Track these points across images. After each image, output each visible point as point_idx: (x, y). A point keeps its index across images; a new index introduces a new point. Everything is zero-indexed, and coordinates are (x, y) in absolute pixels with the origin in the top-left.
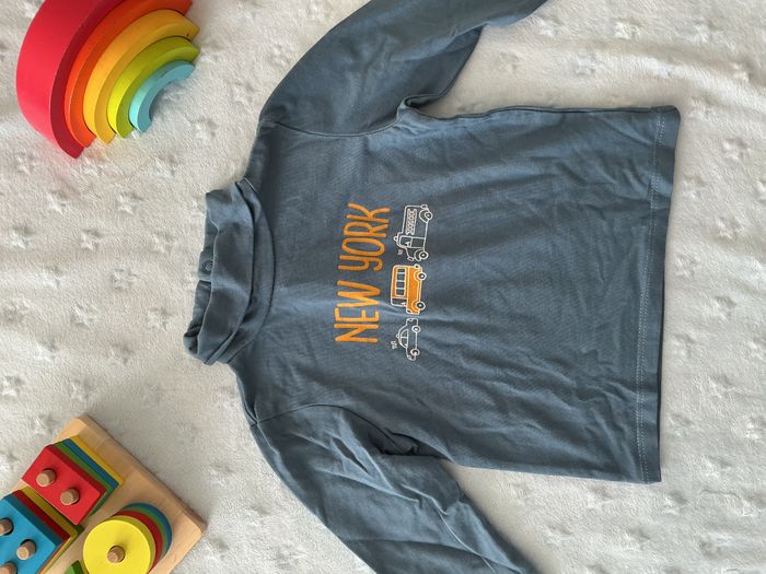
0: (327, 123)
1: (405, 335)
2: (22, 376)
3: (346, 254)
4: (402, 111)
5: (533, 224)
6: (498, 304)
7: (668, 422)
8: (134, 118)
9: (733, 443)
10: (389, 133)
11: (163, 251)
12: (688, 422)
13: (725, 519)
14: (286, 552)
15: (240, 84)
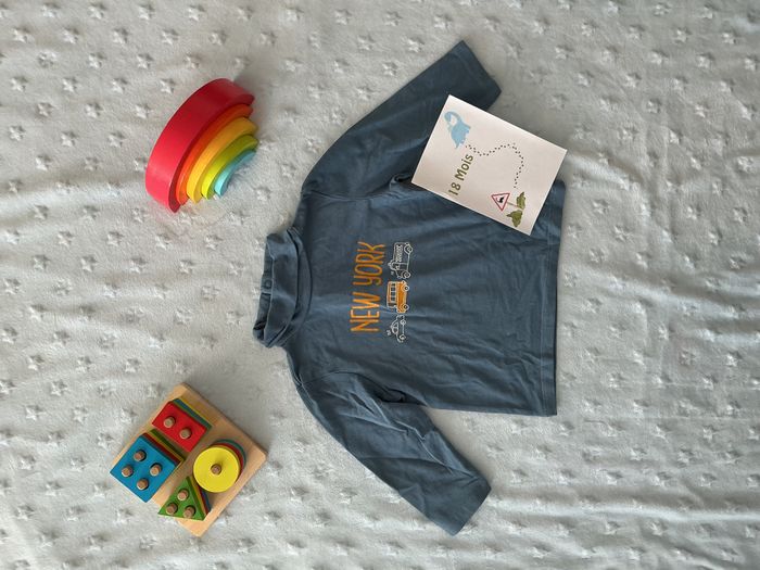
0: (344, 190)
1: (396, 326)
2: (139, 358)
3: (357, 274)
4: (393, 184)
5: (476, 254)
6: (455, 306)
7: (561, 378)
8: (218, 190)
9: (600, 390)
10: (385, 198)
11: (236, 273)
12: (574, 378)
13: (598, 438)
14: (320, 468)
15: (285, 165)
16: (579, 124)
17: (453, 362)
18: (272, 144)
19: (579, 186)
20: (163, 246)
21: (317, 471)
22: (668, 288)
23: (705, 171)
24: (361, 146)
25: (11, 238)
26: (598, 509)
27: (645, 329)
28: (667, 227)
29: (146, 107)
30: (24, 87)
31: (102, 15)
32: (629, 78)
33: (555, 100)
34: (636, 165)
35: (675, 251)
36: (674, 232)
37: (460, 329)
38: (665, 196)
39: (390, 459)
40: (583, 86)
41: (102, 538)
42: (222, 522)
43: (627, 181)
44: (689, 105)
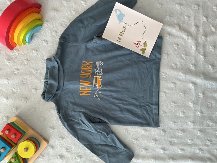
0: (76, 41)
1: (97, 93)
3: (82, 73)
4: (95, 38)
5: (128, 65)
6: (120, 85)
7: (161, 113)
8: (27, 40)
9: (177, 117)
10: (92, 43)
11: (35, 73)
12: (166, 113)
13: (175, 136)
14: (69, 148)
15: (54, 31)
16: (168, 14)
17: (119, 107)
18: (48, 23)
19: (168, 38)
20: (8, 63)
21: (67, 149)
22: (202, 78)
24: (83, 23)
26: (175, 162)
27: (194, 94)
28: (202, 54)
33: (158, 5)
34: (190, 30)
35: (205, 63)
36: (205, 56)
37: (122, 94)
38: (201, 42)
39: (95, 144)
43: (187, 36)
44: (211, 7)
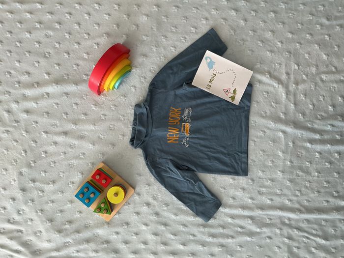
0: (165, 87)
1: (185, 141)
2: (85, 153)
3: (170, 120)
4: (184, 85)
5: (216, 113)
6: (208, 133)
7: (250, 161)
8: (116, 87)
9: (265, 166)
10: (181, 90)
11: (123, 120)
12: (255, 161)
13: (264, 185)
14: (155, 196)
15: (142, 77)
16: (258, 61)
17: (207, 155)
18: (137, 69)
19: (258, 86)
20: (94, 109)
21: (154, 197)
22: (293, 126)
23: (309, 80)
24: (172, 70)
25: (35, 105)
26: (264, 213)
27: (283, 143)
28: (293, 102)
29: (88, 54)
30: (40, 46)
31: (70, 17)
32: (278, 43)
33: (249, 52)
34: (281, 77)
35: (295, 112)
36: (295, 104)
37: (210, 142)
38: (292, 90)
39: (182, 192)
40: (260, 46)
41: (70, 222)
42: (117, 216)
43: (277, 84)
44: (302, 54)
